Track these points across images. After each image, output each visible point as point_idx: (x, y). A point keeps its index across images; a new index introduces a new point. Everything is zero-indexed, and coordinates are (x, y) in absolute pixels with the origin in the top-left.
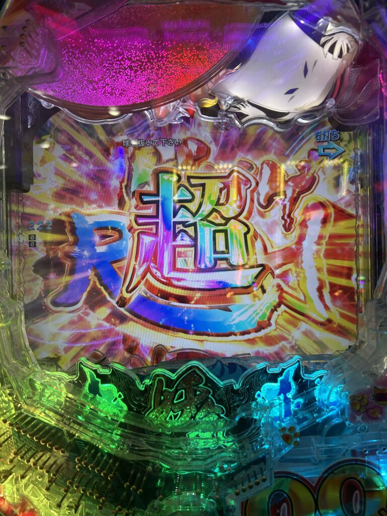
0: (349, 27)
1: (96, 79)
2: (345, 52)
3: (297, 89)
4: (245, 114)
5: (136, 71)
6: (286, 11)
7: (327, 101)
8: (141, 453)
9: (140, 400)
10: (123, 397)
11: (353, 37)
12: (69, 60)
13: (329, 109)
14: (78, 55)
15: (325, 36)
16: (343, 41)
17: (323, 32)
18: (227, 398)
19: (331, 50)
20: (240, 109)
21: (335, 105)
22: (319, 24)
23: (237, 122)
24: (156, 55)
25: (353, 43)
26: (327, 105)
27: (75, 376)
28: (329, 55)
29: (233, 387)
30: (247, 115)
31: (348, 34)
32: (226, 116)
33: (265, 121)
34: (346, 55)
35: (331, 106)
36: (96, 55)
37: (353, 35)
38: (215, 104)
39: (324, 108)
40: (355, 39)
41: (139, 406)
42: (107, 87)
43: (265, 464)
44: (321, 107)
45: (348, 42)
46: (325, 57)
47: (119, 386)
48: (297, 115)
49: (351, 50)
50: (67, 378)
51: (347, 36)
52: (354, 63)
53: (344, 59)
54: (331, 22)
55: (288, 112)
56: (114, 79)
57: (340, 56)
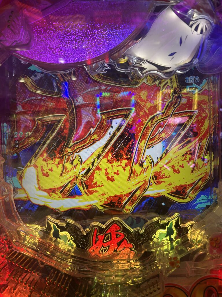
0: (207, 15)
1: (55, 47)
2: (204, 31)
3: (176, 53)
4: (144, 68)
5: (79, 42)
6: (168, 6)
7: (193, 60)
8: (85, 273)
9: (83, 241)
10: (73, 239)
11: (209, 21)
12: (38, 35)
13: (195, 65)
14: (43, 32)
15: (192, 20)
16: (203, 24)
17: (191, 18)
18: (135, 239)
19: (196, 29)
20: (142, 65)
21: (198, 62)
22: (189, 14)
23: (139, 72)
24: (91, 32)
25: (209, 25)
26: (194, 62)
27: (44, 227)
28: (195, 32)
29: (139, 232)
30: (146, 69)
31: (206, 19)
32: (133, 69)
33: (156, 72)
34: (205, 32)
35: (196, 63)
36: (54, 32)
37: (209, 20)
38: (126, 61)
39: (192, 64)
40: (210, 22)
41: (83, 244)
42: (61, 52)
43: (159, 278)
44: (190, 64)
45: (206, 25)
46: (193, 33)
47: (71, 233)
48: (176, 68)
49: (208, 30)
50: (40, 228)
51: (205, 21)
52: (209, 37)
53: (203, 35)
54: (196, 12)
55: (170, 67)
56: (65, 47)
57: (201, 32)
